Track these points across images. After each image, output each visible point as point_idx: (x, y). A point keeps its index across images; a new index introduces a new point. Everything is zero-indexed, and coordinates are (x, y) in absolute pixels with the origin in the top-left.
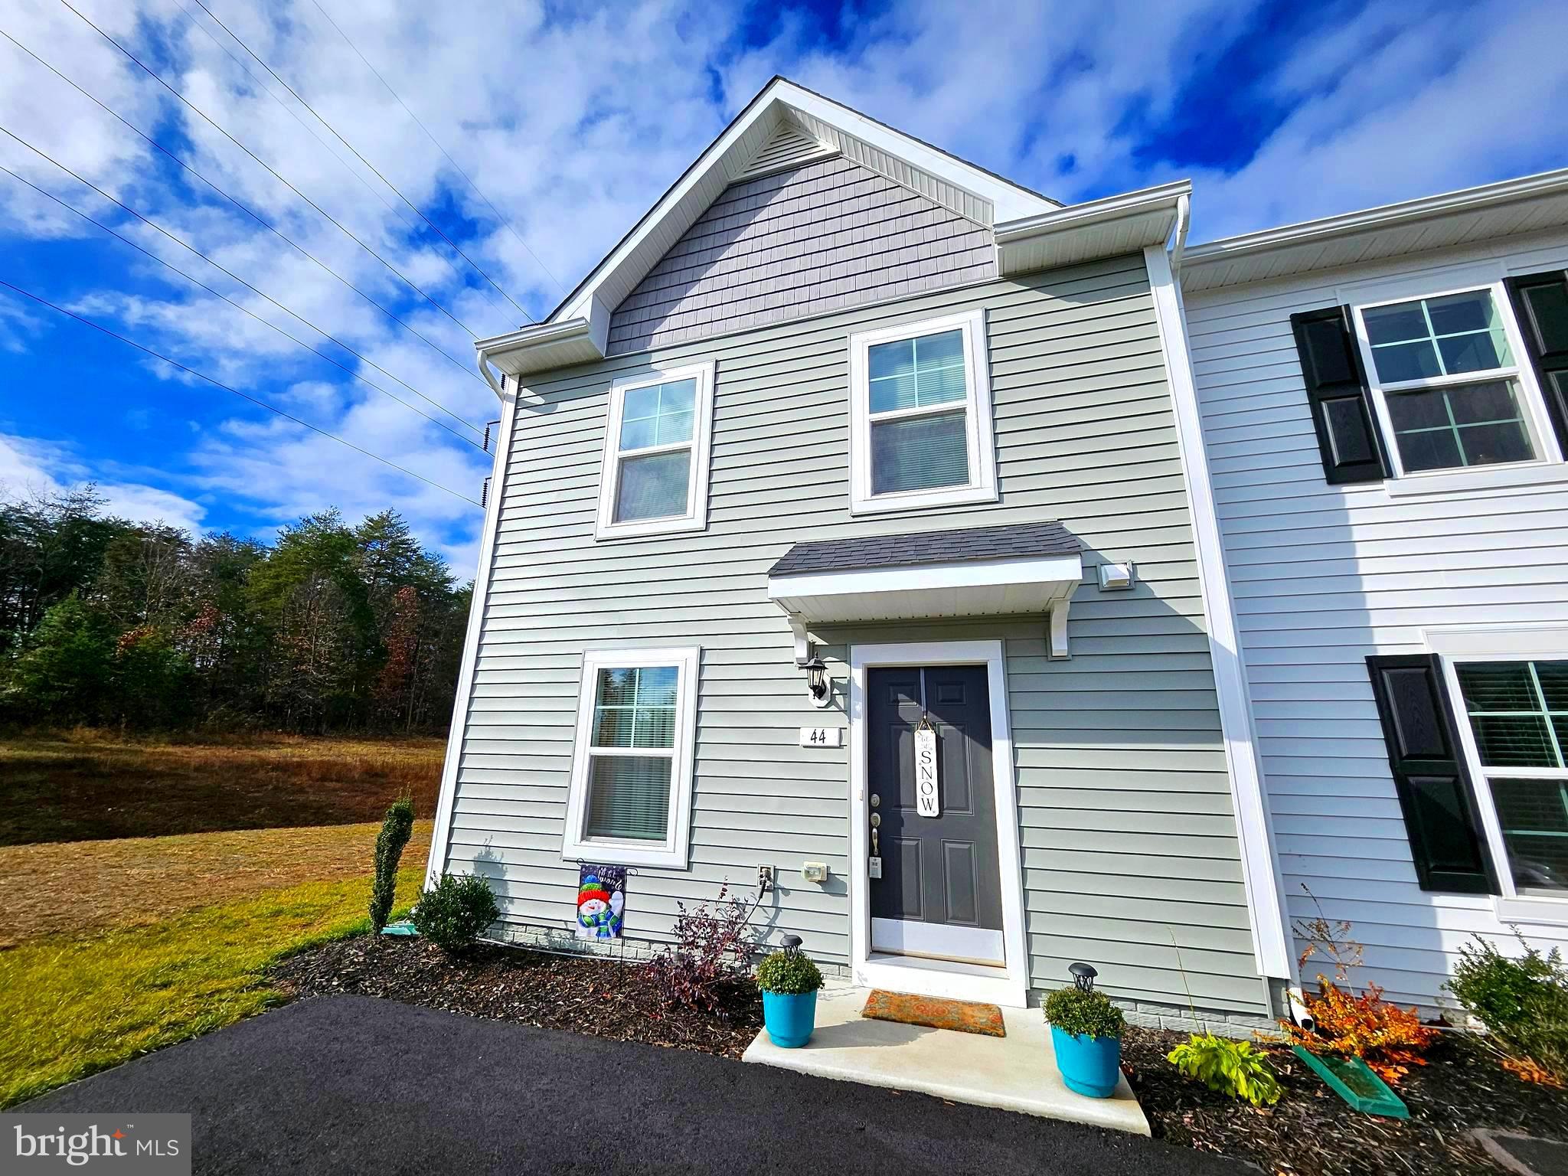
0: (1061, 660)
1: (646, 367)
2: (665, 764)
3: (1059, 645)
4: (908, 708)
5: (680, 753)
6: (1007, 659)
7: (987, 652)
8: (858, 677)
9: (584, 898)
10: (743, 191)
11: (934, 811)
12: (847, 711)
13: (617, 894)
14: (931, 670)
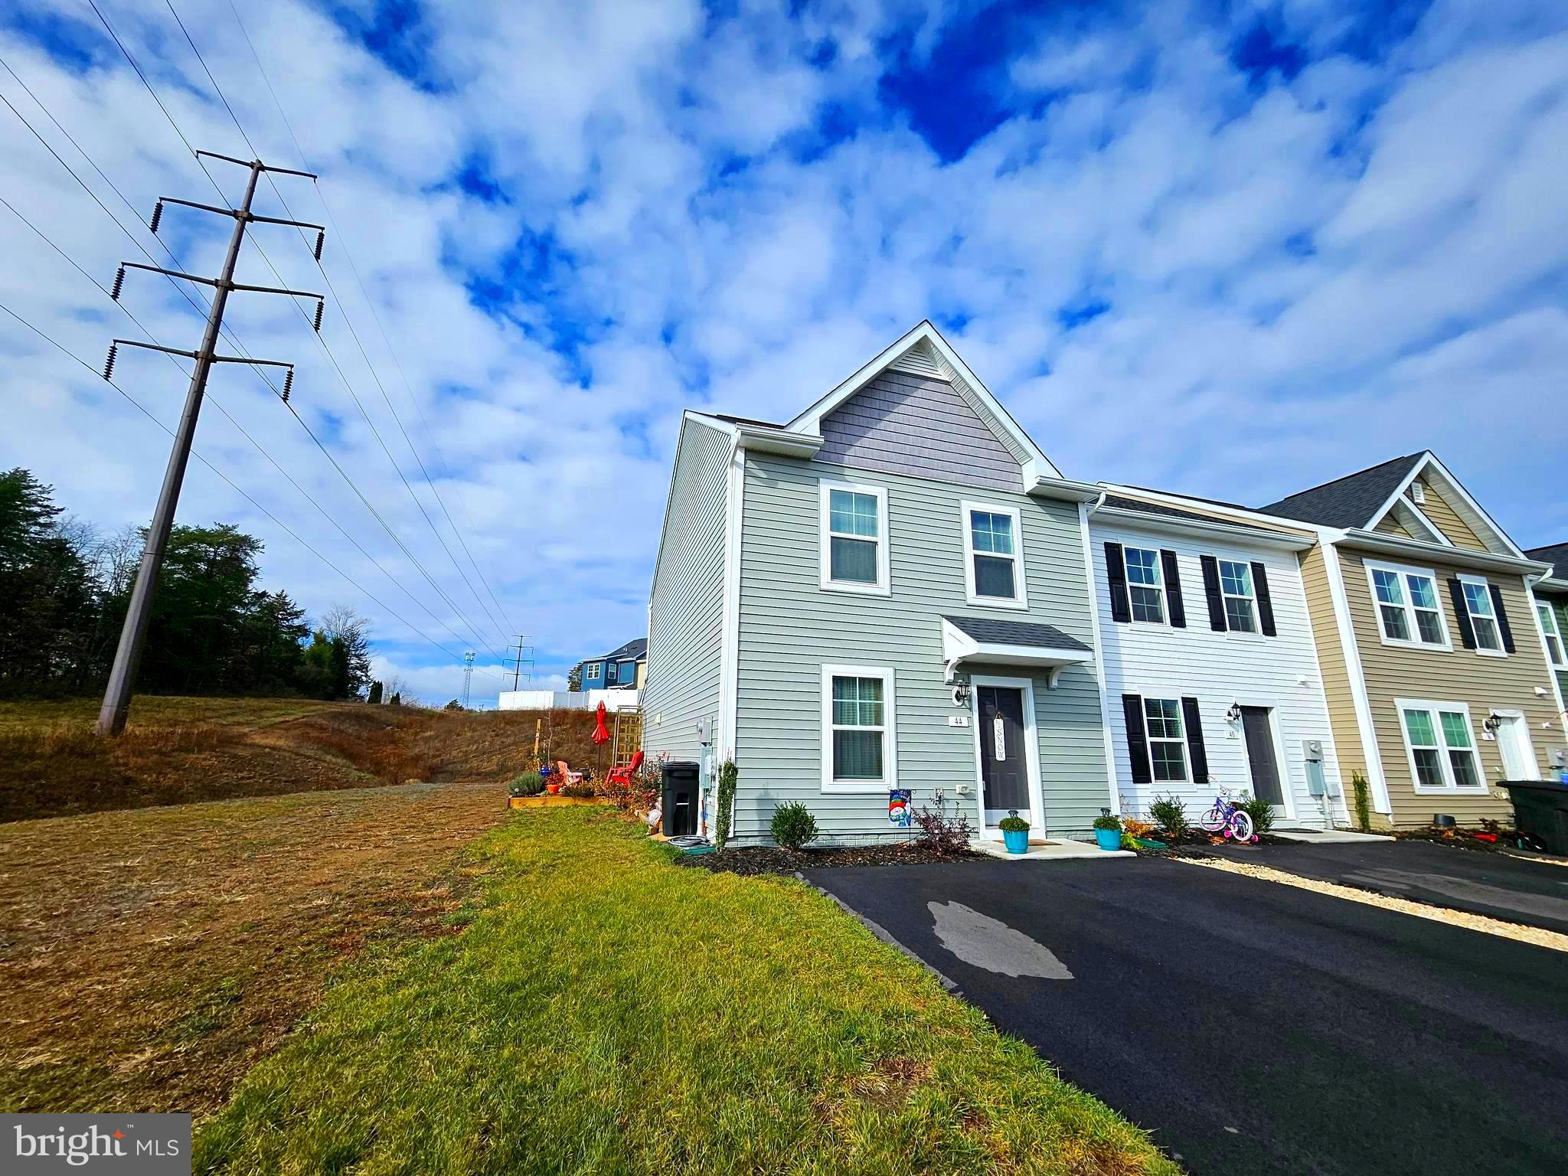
0: (1053, 690)
1: (841, 477)
2: (879, 734)
3: (1054, 683)
4: (989, 707)
5: (888, 729)
6: (1034, 687)
7: (1025, 684)
8: (974, 690)
9: (893, 806)
10: (890, 377)
11: (1003, 758)
12: (970, 709)
13: (908, 804)
14: (999, 689)
